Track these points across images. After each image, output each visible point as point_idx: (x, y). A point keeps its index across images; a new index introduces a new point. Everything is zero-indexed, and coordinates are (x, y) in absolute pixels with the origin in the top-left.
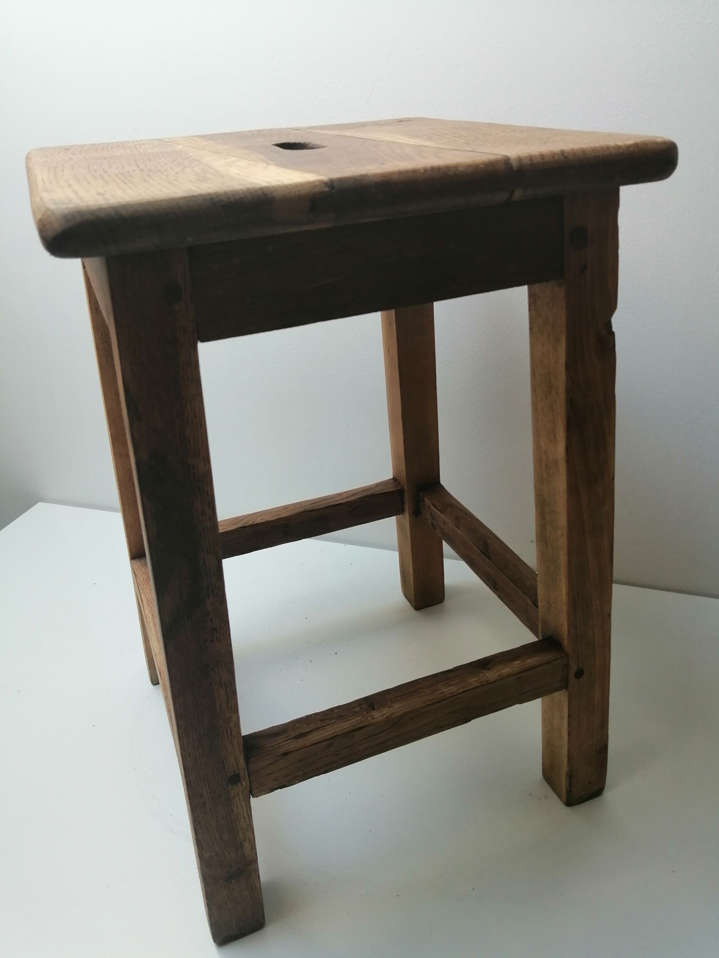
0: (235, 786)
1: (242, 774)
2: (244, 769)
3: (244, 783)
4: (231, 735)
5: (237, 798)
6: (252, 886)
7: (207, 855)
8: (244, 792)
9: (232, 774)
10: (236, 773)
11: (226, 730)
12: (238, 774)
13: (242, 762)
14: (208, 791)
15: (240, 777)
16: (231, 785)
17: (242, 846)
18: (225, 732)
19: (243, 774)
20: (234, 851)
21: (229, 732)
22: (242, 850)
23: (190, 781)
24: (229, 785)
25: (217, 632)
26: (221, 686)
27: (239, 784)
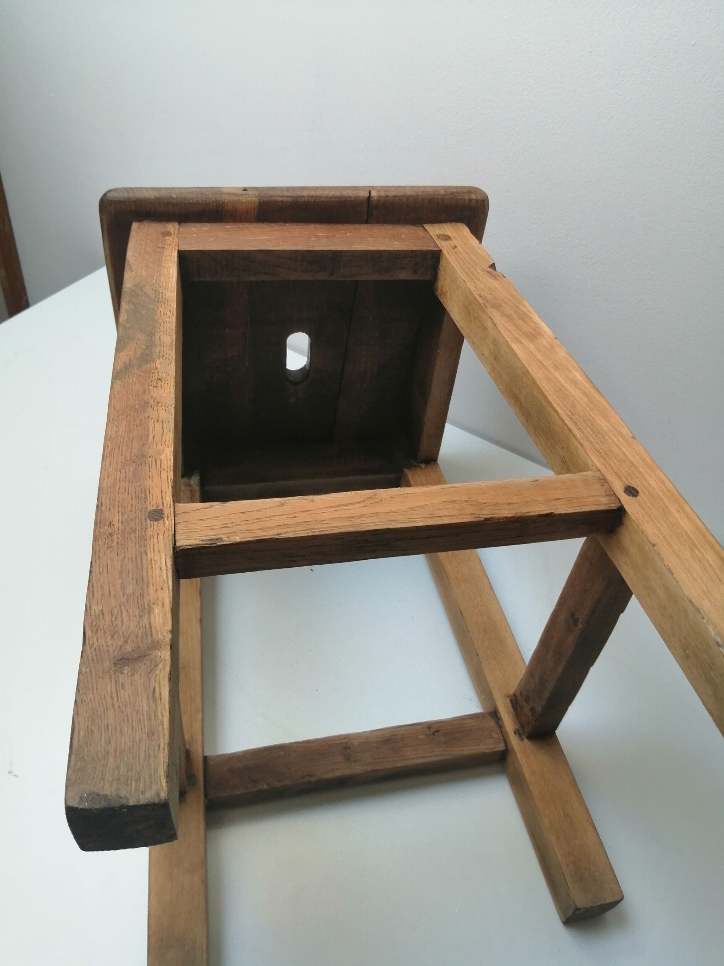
0: (156, 523)
1: (166, 511)
2: (170, 507)
3: (167, 522)
4: (161, 467)
5: (156, 539)
6: (154, 690)
7: (96, 609)
8: (166, 534)
9: (154, 508)
10: (159, 508)
11: (156, 460)
12: (162, 510)
13: (169, 499)
14: (120, 521)
15: (163, 514)
16: (150, 521)
17: (150, 611)
18: (154, 463)
19: (168, 511)
20: (137, 614)
21: (158, 463)
22: (150, 619)
23: (102, 504)
24: (148, 520)
25: (162, 381)
26: (158, 421)
27: (161, 522)
